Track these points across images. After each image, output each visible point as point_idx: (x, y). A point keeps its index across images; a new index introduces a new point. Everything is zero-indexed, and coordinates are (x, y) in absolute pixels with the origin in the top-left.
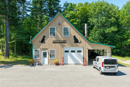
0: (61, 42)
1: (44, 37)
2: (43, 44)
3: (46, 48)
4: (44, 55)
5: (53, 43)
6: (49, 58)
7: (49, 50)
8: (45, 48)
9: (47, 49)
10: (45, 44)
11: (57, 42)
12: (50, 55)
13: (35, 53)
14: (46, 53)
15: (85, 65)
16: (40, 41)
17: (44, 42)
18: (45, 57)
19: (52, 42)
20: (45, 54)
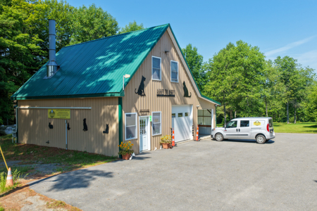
0: (168, 94)
1: (144, 79)
2: (142, 98)
6: (152, 135)
7: (152, 113)
8: (145, 108)
9: (148, 111)
10: (145, 98)
11: (163, 93)
12: (153, 125)
17: (143, 94)
18: (143, 133)
19: (156, 94)
20: (143, 126)
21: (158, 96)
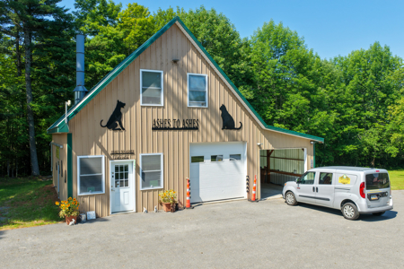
0: (181, 126)
1: (120, 105)
2: (117, 133)
3: (128, 149)
4: (117, 177)
5: (153, 129)
6: (140, 188)
7: (140, 155)
8: (123, 149)
9: (132, 153)
10: (123, 133)
11: (167, 125)
12: (143, 174)
13: (81, 173)
14: (126, 168)
15: (256, 200)
16: (104, 123)
17: (119, 127)
18: (122, 186)
19: (150, 126)
20: (122, 174)
21: (154, 129)
